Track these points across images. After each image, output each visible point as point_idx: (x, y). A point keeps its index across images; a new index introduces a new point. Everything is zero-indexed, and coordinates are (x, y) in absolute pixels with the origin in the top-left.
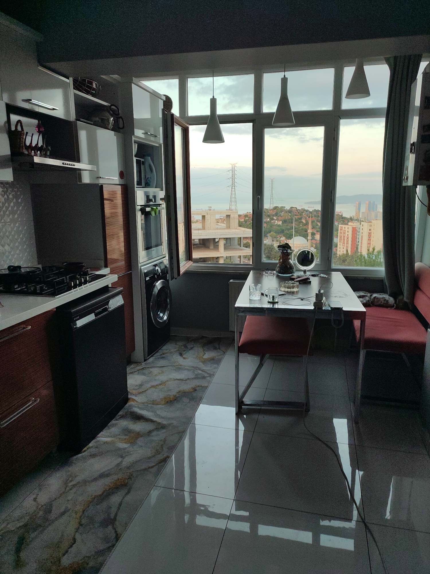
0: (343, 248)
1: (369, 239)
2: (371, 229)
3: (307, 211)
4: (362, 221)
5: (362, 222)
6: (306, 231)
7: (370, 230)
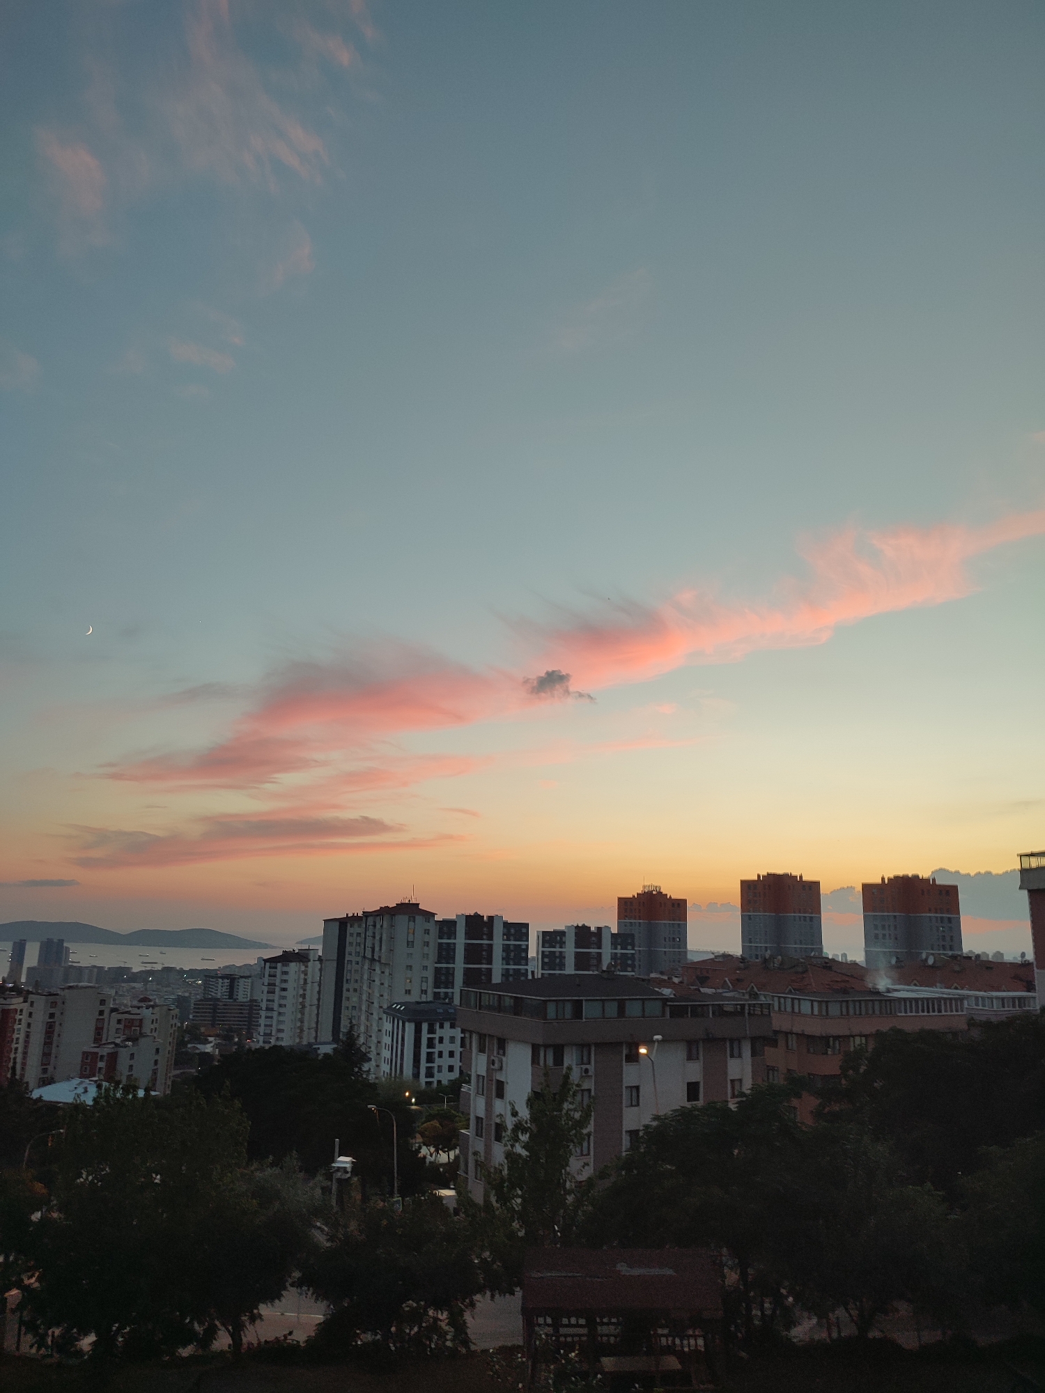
1: (48, 1042)
2: (54, 1014)
4: (32, 993)
5: (30, 996)
7: (52, 1016)
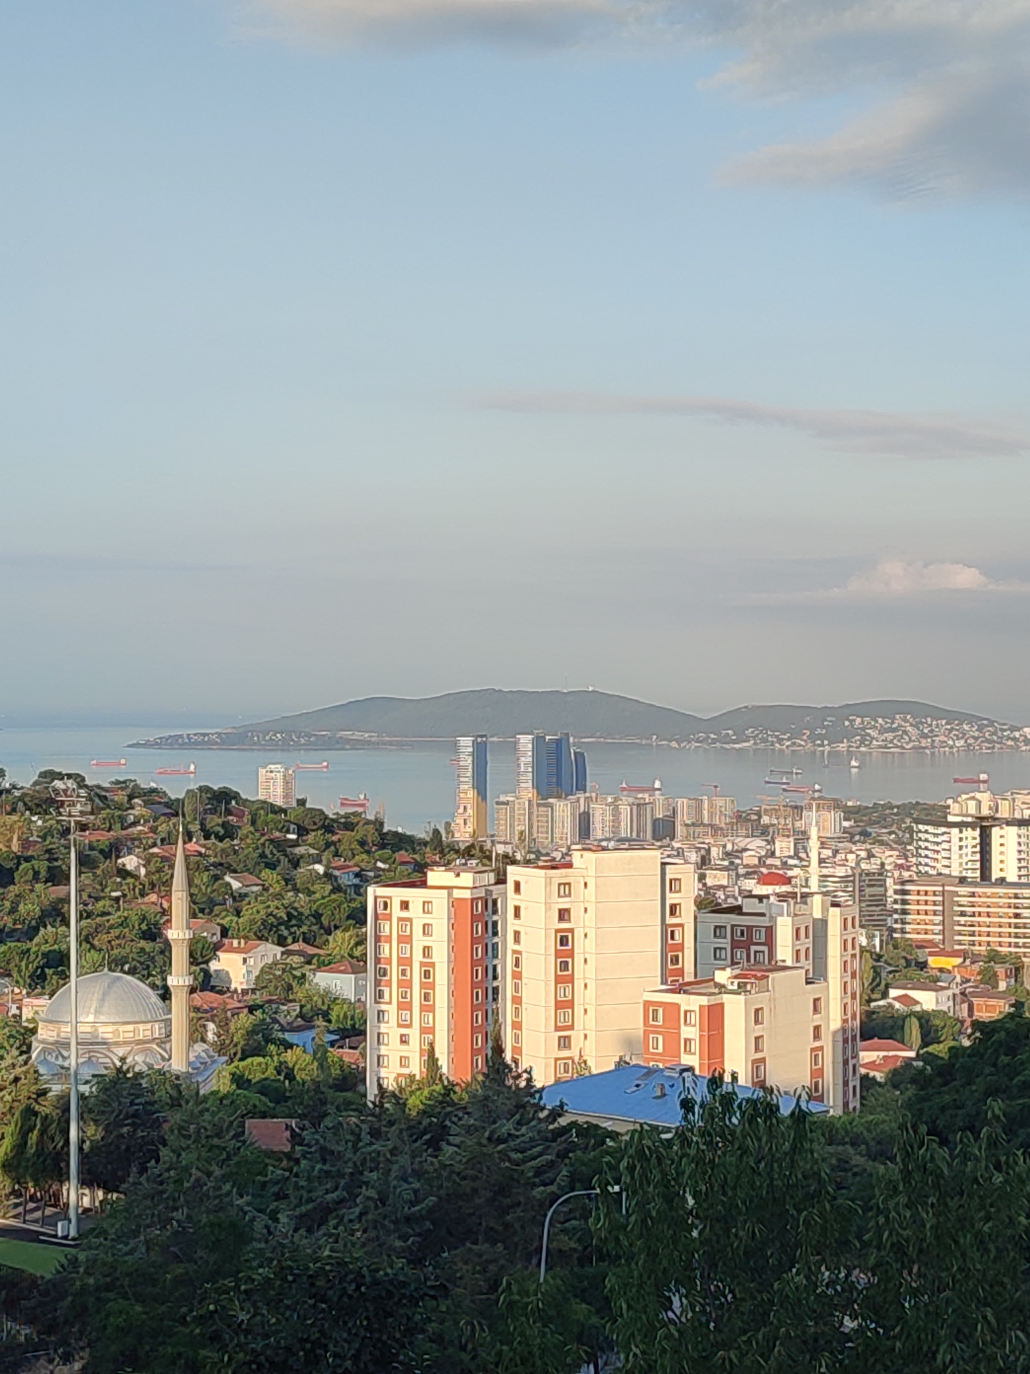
0: (404, 1040)
2: (568, 911)
3: (150, 795)
6: (153, 932)
7: (563, 915)
